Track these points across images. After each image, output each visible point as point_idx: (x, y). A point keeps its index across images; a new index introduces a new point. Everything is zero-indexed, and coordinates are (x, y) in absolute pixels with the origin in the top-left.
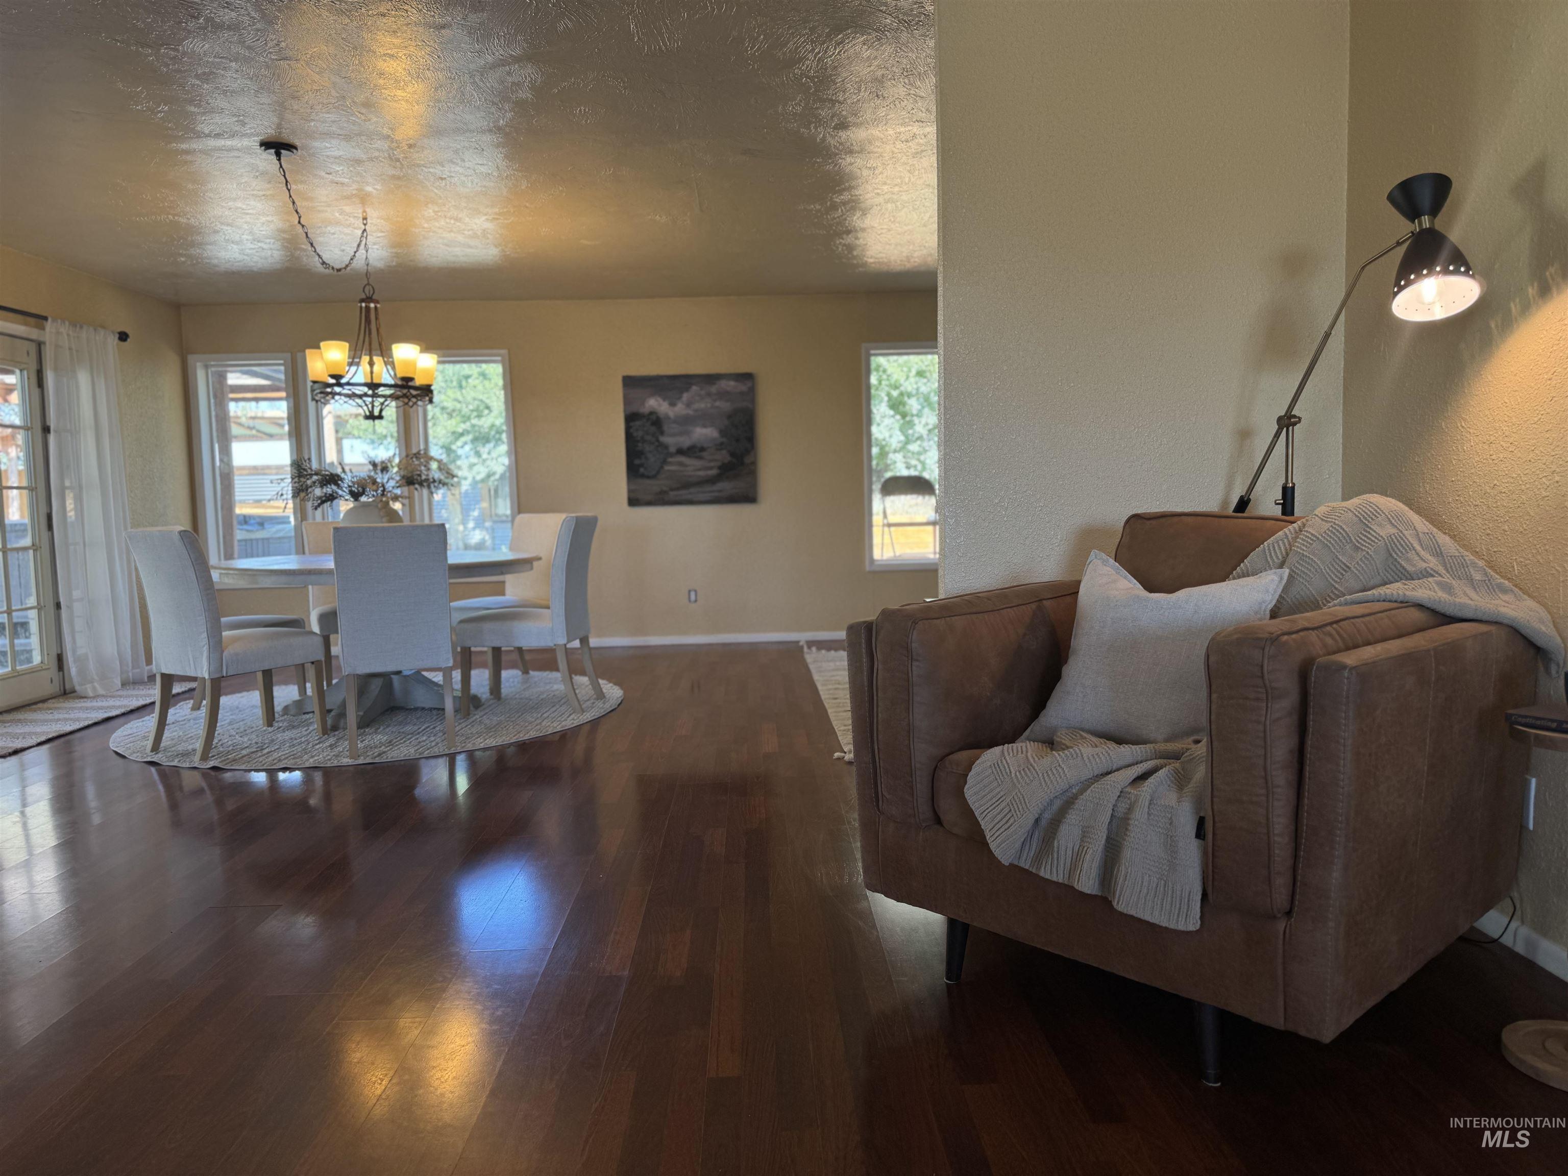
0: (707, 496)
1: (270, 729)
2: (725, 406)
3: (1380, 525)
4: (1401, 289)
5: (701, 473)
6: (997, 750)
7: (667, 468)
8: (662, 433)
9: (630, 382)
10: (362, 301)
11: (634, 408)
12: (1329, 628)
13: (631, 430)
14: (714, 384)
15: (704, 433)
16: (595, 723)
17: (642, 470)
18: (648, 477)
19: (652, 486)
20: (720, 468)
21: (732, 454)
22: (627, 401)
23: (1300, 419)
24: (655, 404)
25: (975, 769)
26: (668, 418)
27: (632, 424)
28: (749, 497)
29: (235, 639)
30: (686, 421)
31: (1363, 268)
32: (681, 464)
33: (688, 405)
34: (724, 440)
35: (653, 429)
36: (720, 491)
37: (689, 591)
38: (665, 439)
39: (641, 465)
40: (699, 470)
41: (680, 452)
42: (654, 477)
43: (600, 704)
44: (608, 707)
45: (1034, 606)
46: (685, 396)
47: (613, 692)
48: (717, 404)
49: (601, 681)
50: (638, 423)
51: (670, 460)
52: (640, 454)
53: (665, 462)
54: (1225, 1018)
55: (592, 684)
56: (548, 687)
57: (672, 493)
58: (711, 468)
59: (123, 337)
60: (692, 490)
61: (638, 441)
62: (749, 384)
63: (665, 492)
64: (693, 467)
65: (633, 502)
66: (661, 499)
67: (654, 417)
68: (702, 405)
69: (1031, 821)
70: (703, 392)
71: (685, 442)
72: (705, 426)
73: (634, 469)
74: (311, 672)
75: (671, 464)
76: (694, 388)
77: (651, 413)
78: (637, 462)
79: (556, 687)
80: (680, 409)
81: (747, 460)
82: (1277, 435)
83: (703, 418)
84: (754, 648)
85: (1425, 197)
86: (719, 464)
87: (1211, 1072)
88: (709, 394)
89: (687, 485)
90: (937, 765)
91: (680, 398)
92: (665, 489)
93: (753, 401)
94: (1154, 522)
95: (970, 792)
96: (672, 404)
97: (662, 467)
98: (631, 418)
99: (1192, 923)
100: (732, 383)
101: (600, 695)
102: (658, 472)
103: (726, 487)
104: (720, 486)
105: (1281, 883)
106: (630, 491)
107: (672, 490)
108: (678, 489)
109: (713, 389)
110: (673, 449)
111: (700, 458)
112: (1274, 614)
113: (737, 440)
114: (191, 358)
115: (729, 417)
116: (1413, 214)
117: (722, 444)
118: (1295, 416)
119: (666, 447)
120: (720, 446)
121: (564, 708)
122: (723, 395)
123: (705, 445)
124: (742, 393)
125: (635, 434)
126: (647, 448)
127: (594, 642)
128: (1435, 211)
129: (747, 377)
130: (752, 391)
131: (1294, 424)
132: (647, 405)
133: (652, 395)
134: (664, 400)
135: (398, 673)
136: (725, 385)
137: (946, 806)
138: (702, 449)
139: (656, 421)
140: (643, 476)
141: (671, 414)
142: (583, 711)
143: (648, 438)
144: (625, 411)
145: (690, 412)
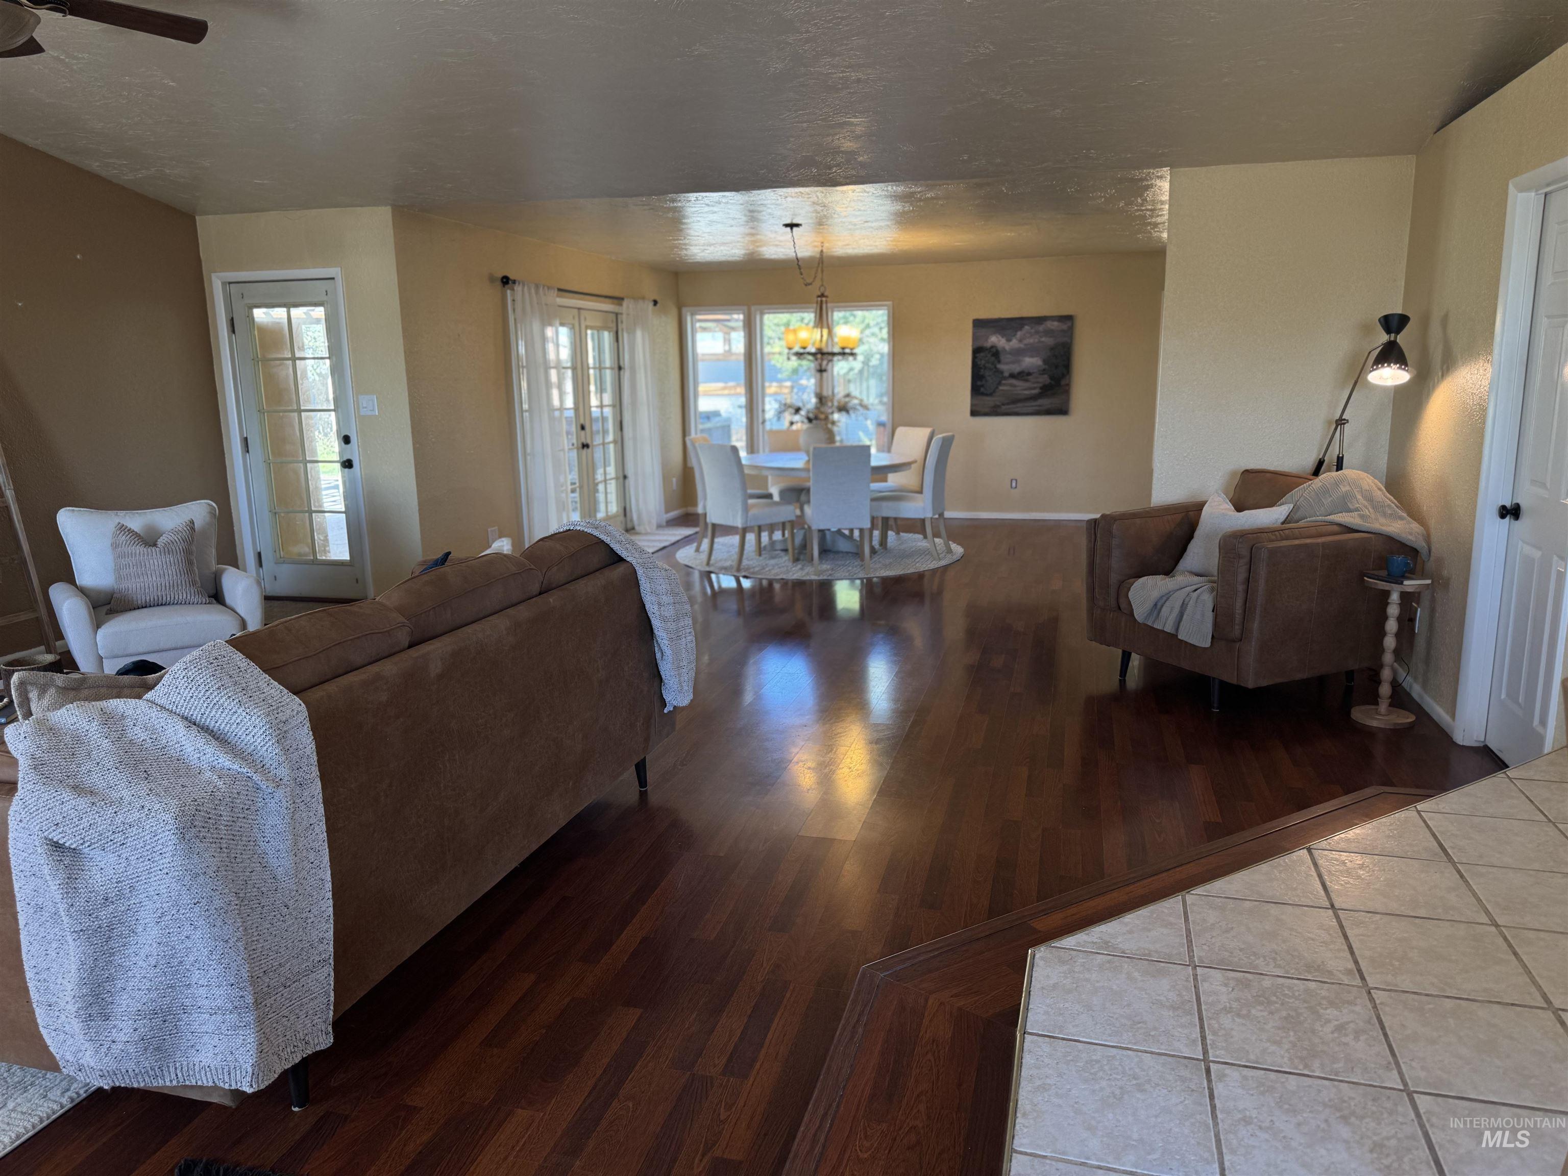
0: (1030, 410)
1: (761, 558)
2: (1049, 341)
3: (1344, 486)
4: (1374, 370)
5: (1027, 392)
6: (1146, 577)
7: (1001, 388)
8: (999, 362)
9: (979, 324)
10: (819, 296)
11: (979, 344)
12: (1276, 533)
13: (977, 360)
14: (1042, 324)
15: (1031, 362)
16: (946, 568)
17: (982, 389)
18: (987, 395)
19: (989, 401)
20: (1041, 388)
21: (1052, 378)
22: (975, 338)
23: (1347, 420)
24: (995, 340)
25: (1135, 585)
26: (1004, 349)
27: (978, 355)
28: (1062, 410)
29: (754, 506)
30: (1018, 353)
31: (1370, 352)
32: (1012, 385)
33: (1020, 341)
34: (1046, 367)
35: (993, 359)
36: (1039, 406)
37: (1012, 480)
38: (1001, 367)
39: (982, 386)
40: (1025, 390)
41: (1012, 376)
42: (991, 395)
43: (950, 556)
44: (955, 558)
45: (1183, 514)
46: (1019, 334)
47: (958, 550)
48: (1043, 339)
49: (950, 542)
50: (982, 354)
51: (1003, 382)
52: (982, 377)
53: (999, 384)
54: (1223, 684)
55: (945, 544)
56: (914, 544)
57: (1003, 407)
58: (1034, 388)
59: (655, 303)
60: (1019, 405)
61: (981, 368)
62: (1069, 324)
63: (999, 406)
64: (1022, 388)
65: (974, 413)
66: (995, 412)
67: (994, 350)
68: (1031, 341)
69: (1152, 604)
70: (1033, 331)
71: (1016, 368)
72: (1032, 357)
73: (976, 390)
74: (788, 526)
75: (1004, 385)
76: (1027, 327)
77: (992, 347)
78: (979, 383)
79: (919, 544)
80: (1014, 343)
81: (1063, 382)
82: (1336, 429)
83: (1031, 350)
84: (1058, 523)
85: (1394, 323)
86: (1040, 385)
87: (1215, 705)
88: (1037, 332)
89: (1015, 401)
90: (1121, 583)
91: (1015, 335)
92: (998, 403)
93: (1071, 337)
94: (1254, 474)
95: (1130, 594)
96: (1009, 340)
97: (997, 388)
98: (977, 351)
99: (1207, 644)
100: (1056, 323)
101: (950, 551)
102: (994, 391)
103: (1046, 402)
104: (1040, 402)
105: (1237, 629)
106: (972, 405)
107: (1003, 404)
108: (1008, 404)
109: (1041, 328)
110: (1006, 374)
111: (1027, 381)
112: (1283, 523)
113: (1057, 367)
114: (684, 310)
115: (1052, 349)
116: (1388, 332)
117: (1044, 370)
118: (1344, 420)
119: (1002, 372)
120: (1043, 372)
121: (928, 557)
122: (1049, 333)
123: (1031, 371)
124: (1063, 331)
125: (979, 363)
126: (987, 373)
127: (948, 514)
128: (1398, 332)
129: (1068, 319)
130: (1071, 329)
131: (1344, 424)
132: (989, 341)
133: (994, 333)
134: (1003, 337)
135: (829, 530)
136: (1051, 325)
137: (1122, 601)
138: (1029, 374)
139: (996, 353)
140: (983, 394)
141: (1007, 347)
142: (940, 559)
143: (989, 365)
144: (973, 345)
145: (1022, 346)
